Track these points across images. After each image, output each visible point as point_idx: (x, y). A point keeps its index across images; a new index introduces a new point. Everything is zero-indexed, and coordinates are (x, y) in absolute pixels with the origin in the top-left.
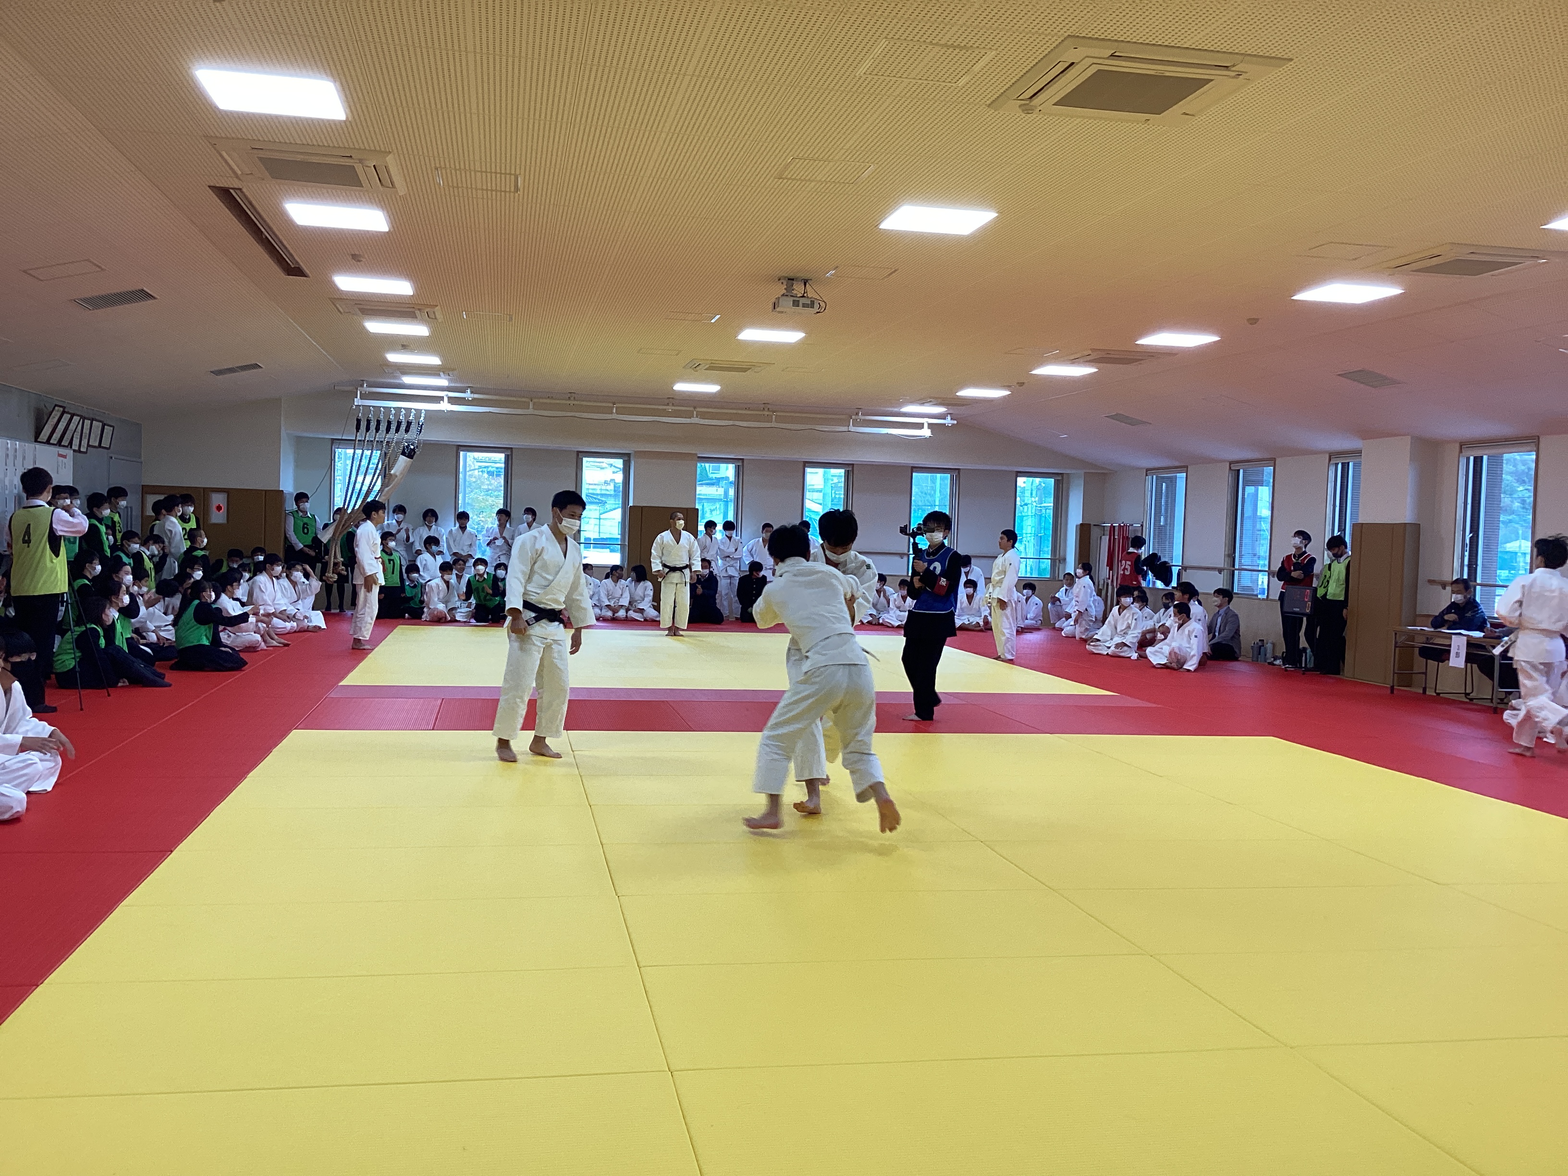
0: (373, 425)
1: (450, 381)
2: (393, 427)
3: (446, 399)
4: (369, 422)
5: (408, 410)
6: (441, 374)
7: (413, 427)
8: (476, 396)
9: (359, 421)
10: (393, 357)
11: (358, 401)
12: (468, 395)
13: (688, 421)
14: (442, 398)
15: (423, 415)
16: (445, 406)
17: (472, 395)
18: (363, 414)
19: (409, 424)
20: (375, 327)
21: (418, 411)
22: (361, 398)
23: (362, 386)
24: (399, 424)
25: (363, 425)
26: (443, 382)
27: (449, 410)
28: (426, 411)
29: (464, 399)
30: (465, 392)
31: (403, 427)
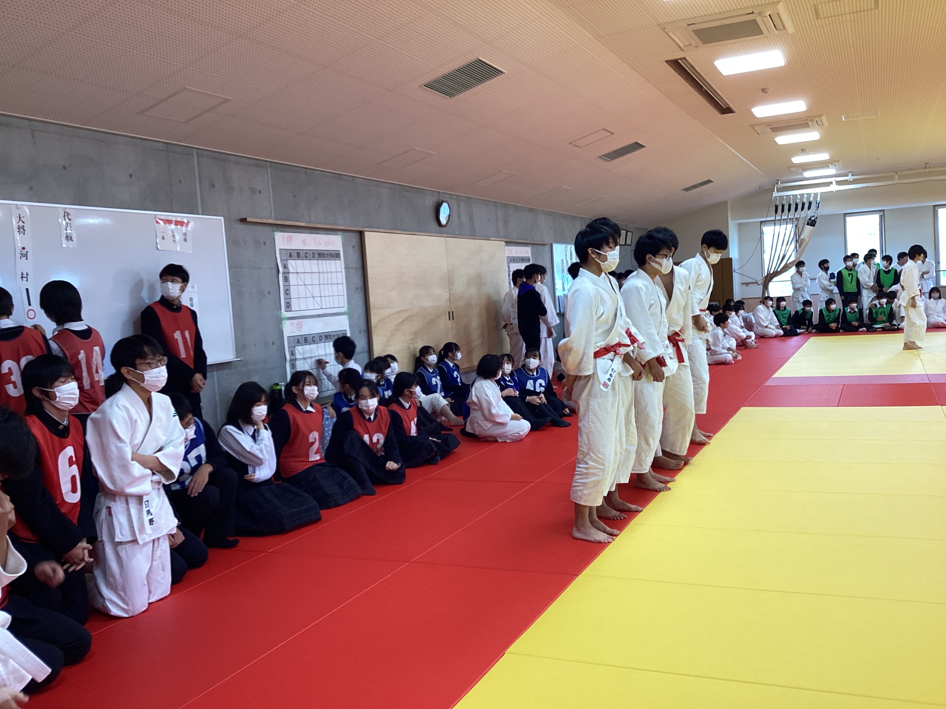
0: (786, 208)
1: (838, 169)
2: (800, 207)
3: (834, 183)
4: (783, 206)
5: (809, 195)
6: (830, 165)
7: (814, 205)
8: (855, 177)
9: (777, 207)
10: (797, 160)
11: (775, 194)
12: (850, 178)
14: (831, 183)
15: (819, 196)
16: (834, 188)
17: (853, 177)
18: (779, 202)
19: (810, 204)
20: (782, 139)
21: (816, 195)
22: (777, 191)
23: (777, 183)
24: (803, 204)
25: (780, 208)
26: (832, 171)
27: (837, 190)
28: (821, 193)
29: (847, 180)
30: (847, 176)
31: (806, 206)
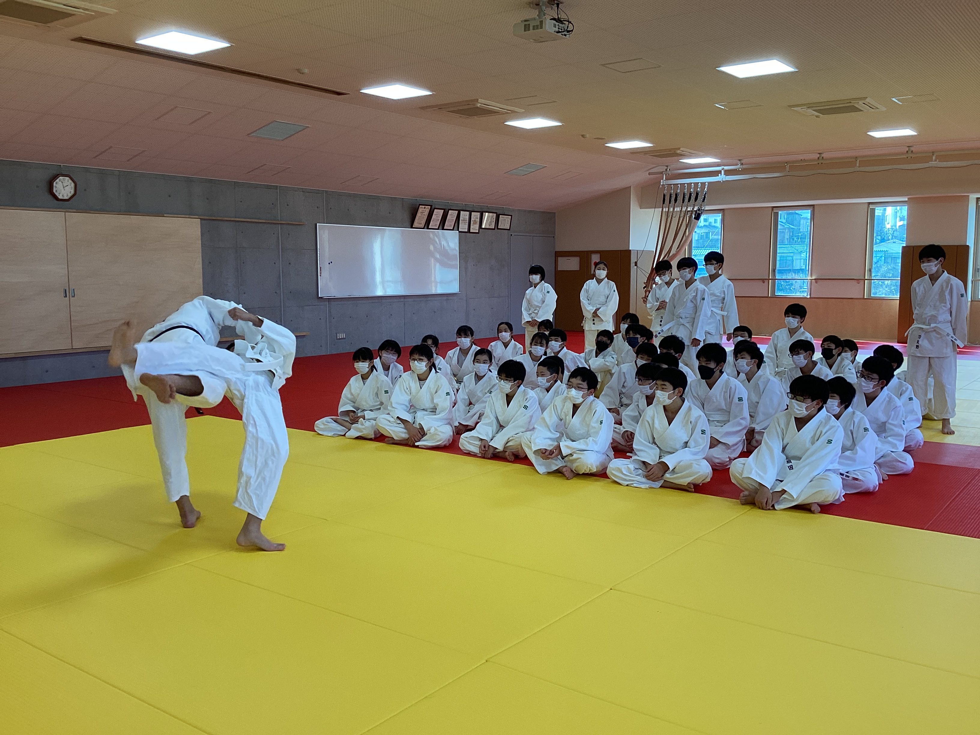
0: (673, 199)
2: (687, 198)
3: (722, 172)
4: (670, 196)
5: (696, 184)
7: (700, 198)
8: (744, 167)
9: (664, 195)
11: (663, 182)
12: (739, 166)
13: (926, 165)
14: (720, 172)
15: (706, 187)
16: (721, 178)
17: (741, 166)
18: (666, 191)
19: (697, 194)
21: (703, 184)
22: (666, 179)
23: (666, 170)
24: (691, 195)
27: (724, 180)
28: (710, 183)
29: (735, 170)
30: (737, 165)
31: (693, 198)
